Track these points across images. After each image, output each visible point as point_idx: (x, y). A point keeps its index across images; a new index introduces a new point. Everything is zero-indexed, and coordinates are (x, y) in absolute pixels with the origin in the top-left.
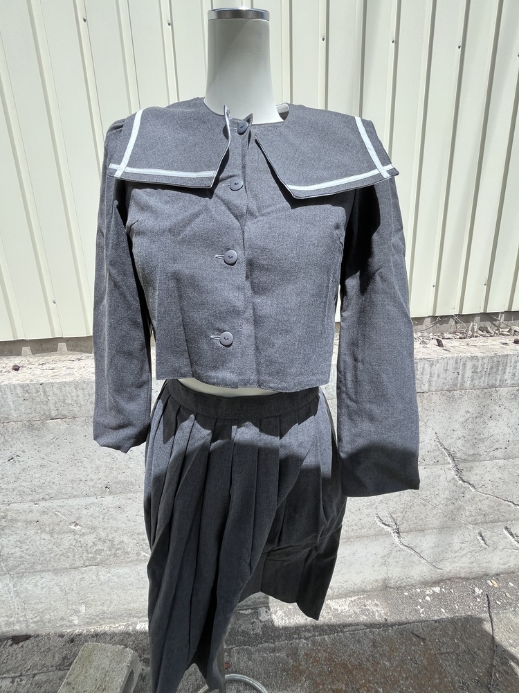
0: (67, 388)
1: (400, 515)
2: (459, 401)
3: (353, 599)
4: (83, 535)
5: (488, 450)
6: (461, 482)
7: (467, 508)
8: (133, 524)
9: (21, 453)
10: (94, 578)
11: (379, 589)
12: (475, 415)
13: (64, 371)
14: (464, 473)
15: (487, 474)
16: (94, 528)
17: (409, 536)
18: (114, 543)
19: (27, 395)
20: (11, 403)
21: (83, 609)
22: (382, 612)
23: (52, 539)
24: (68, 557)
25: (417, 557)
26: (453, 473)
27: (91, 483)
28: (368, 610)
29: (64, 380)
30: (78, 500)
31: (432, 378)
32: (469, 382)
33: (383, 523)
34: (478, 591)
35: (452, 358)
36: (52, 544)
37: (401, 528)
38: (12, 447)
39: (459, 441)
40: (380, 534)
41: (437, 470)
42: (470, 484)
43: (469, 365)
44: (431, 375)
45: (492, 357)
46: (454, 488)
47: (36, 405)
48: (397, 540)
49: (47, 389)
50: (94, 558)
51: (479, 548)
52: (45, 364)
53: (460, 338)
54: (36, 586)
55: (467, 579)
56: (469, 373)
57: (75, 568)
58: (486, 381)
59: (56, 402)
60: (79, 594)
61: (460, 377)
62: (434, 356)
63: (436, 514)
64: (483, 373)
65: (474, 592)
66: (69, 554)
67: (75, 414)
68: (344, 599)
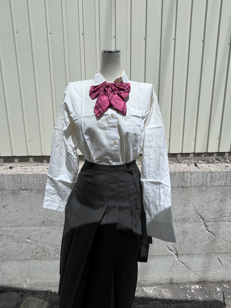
0: (30, 177)
1: (178, 246)
2: (205, 192)
3: (155, 288)
4: (32, 244)
5: (220, 217)
6: (207, 232)
7: (211, 245)
8: (54, 240)
9: (8, 204)
10: (35, 265)
11: (168, 283)
12: (213, 199)
13: (30, 170)
14: (209, 227)
15: (220, 229)
16: (36, 241)
17: (183, 257)
18: (45, 249)
19: (13, 179)
20: (6, 182)
21: (28, 280)
22: (169, 296)
23: (18, 245)
24: (24, 254)
25: (187, 269)
26: (203, 226)
27: (37, 220)
28: (162, 294)
29: (29, 173)
30: (30, 228)
31: (191, 181)
32: (209, 183)
33: (170, 250)
34: (218, 289)
35: (201, 172)
36: (17, 247)
37: (179, 253)
38: (5, 202)
39: (206, 211)
40: (168, 255)
41: (195, 224)
42: (212, 233)
43: (209, 175)
44: (191, 179)
45: (220, 172)
46: (204, 234)
47: (17, 183)
48: (176, 259)
49: (22, 177)
50: (35, 256)
51: (218, 266)
52: (23, 166)
53: (206, 163)
54: (9, 267)
55: (213, 283)
56: (209, 179)
57: (26, 260)
58: (218, 183)
59: (25, 183)
60: (27, 272)
61: (205, 181)
62: (192, 170)
63: (196, 247)
64: (216, 179)
65: (216, 290)
66: (25, 253)
67: (32, 188)
68: (150, 287)
